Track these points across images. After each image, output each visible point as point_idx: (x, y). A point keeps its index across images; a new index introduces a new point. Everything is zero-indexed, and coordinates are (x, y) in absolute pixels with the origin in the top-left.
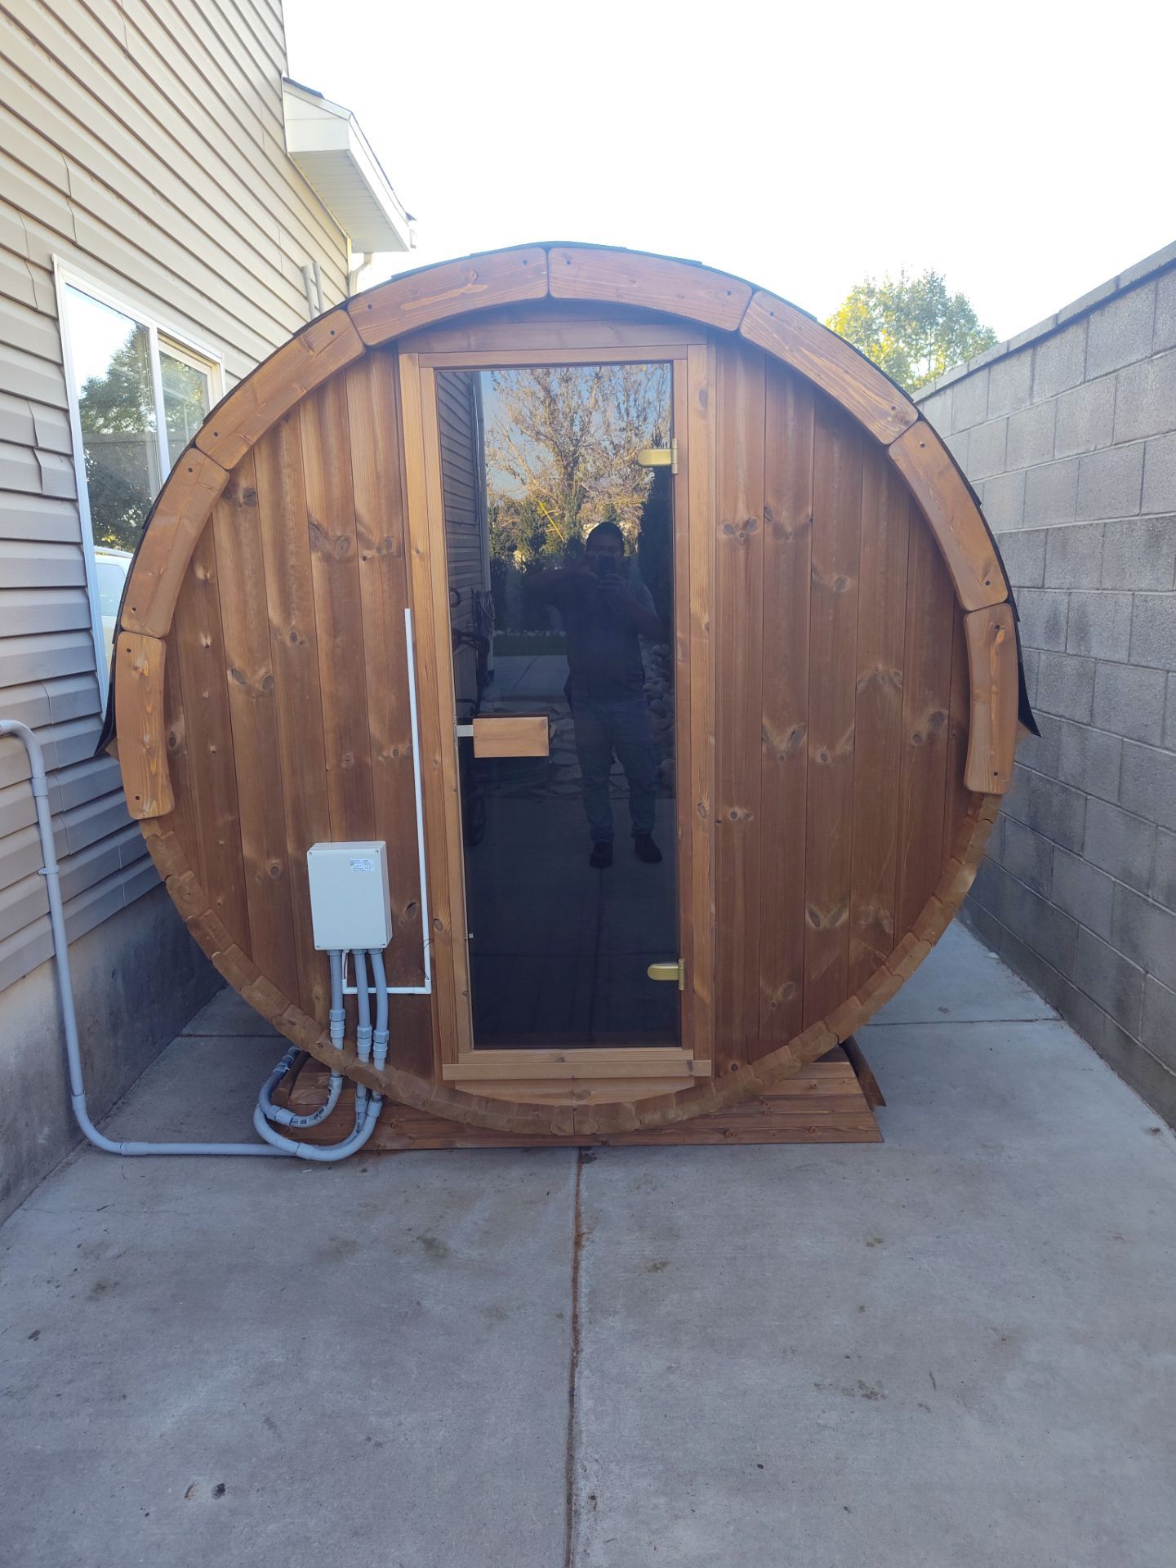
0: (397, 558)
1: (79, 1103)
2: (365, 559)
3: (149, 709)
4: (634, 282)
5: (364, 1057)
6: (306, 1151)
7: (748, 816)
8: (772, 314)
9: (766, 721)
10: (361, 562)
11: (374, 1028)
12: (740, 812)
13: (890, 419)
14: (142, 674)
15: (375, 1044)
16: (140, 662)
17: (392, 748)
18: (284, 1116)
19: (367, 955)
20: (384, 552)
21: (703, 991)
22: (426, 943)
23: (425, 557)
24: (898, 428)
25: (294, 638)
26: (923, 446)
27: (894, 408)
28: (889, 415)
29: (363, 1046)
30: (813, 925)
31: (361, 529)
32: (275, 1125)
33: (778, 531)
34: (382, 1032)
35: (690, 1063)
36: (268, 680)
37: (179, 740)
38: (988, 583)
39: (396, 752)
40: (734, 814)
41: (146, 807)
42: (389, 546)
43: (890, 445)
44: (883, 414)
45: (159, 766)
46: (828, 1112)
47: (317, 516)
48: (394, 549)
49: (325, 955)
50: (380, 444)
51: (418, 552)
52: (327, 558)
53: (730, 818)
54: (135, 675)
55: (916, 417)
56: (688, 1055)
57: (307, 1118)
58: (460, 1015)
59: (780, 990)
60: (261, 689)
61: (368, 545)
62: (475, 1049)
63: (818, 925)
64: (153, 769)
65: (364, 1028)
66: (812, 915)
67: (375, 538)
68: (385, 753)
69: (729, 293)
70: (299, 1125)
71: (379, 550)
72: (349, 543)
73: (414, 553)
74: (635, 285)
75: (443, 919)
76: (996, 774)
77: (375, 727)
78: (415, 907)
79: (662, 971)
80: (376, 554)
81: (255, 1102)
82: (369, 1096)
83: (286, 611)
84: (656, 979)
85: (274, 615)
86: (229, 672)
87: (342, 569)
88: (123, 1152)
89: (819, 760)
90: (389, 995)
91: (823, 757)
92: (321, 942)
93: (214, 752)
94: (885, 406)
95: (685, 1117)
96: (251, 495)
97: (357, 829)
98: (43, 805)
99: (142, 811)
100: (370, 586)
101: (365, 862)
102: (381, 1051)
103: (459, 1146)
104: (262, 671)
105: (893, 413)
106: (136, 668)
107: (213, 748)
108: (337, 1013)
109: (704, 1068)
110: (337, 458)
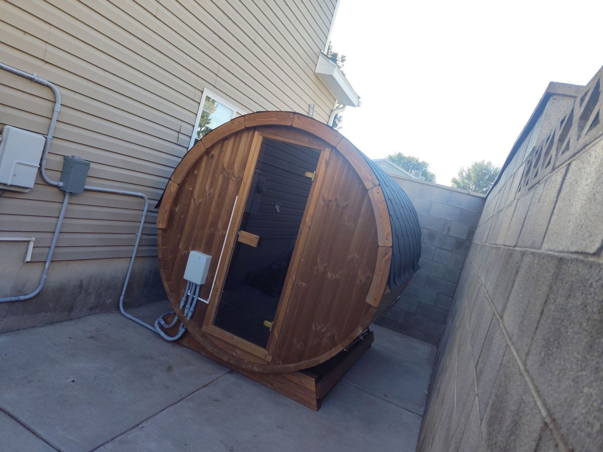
1: (122, 298)
2: (232, 180)
3: (169, 201)
4: (313, 127)
6: (162, 334)
7: (305, 286)
8: (346, 145)
9: (318, 260)
11: (190, 307)
14: (171, 192)
16: (172, 189)
17: (222, 232)
18: (163, 322)
19: (196, 286)
21: (276, 334)
22: (212, 289)
23: (245, 184)
24: (372, 186)
25: (209, 195)
26: (378, 193)
27: (372, 180)
29: (186, 311)
30: (314, 328)
31: (234, 172)
32: (159, 323)
33: (338, 206)
34: (192, 309)
35: (266, 355)
36: (200, 204)
37: (176, 212)
38: (387, 239)
41: (160, 225)
43: (369, 190)
44: (369, 181)
45: (166, 216)
46: (303, 393)
47: (225, 166)
48: (239, 179)
49: (186, 281)
50: (245, 152)
53: (300, 285)
55: (378, 184)
56: (267, 353)
57: (167, 325)
58: (212, 313)
59: (299, 345)
61: (234, 176)
66: (315, 325)
69: (336, 136)
70: (164, 326)
71: (236, 179)
72: (230, 175)
73: (243, 182)
75: (217, 283)
76: (375, 300)
77: (220, 225)
78: (213, 278)
79: (268, 324)
82: (183, 327)
83: (211, 187)
84: (265, 325)
85: (207, 187)
86: (192, 199)
87: (226, 181)
88: (126, 316)
89: (330, 277)
90: (198, 300)
93: (182, 218)
94: (370, 178)
95: (258, 371)
96: (213, 156)
97: (206, 251)
98: (143, 218)
100: (231, 187)
101: (203, 259)
102: (190, 314)
103: (202, 353)
104: (200, 200)
108: (184, 299)
109: (269, 358)
110: (234, 152)
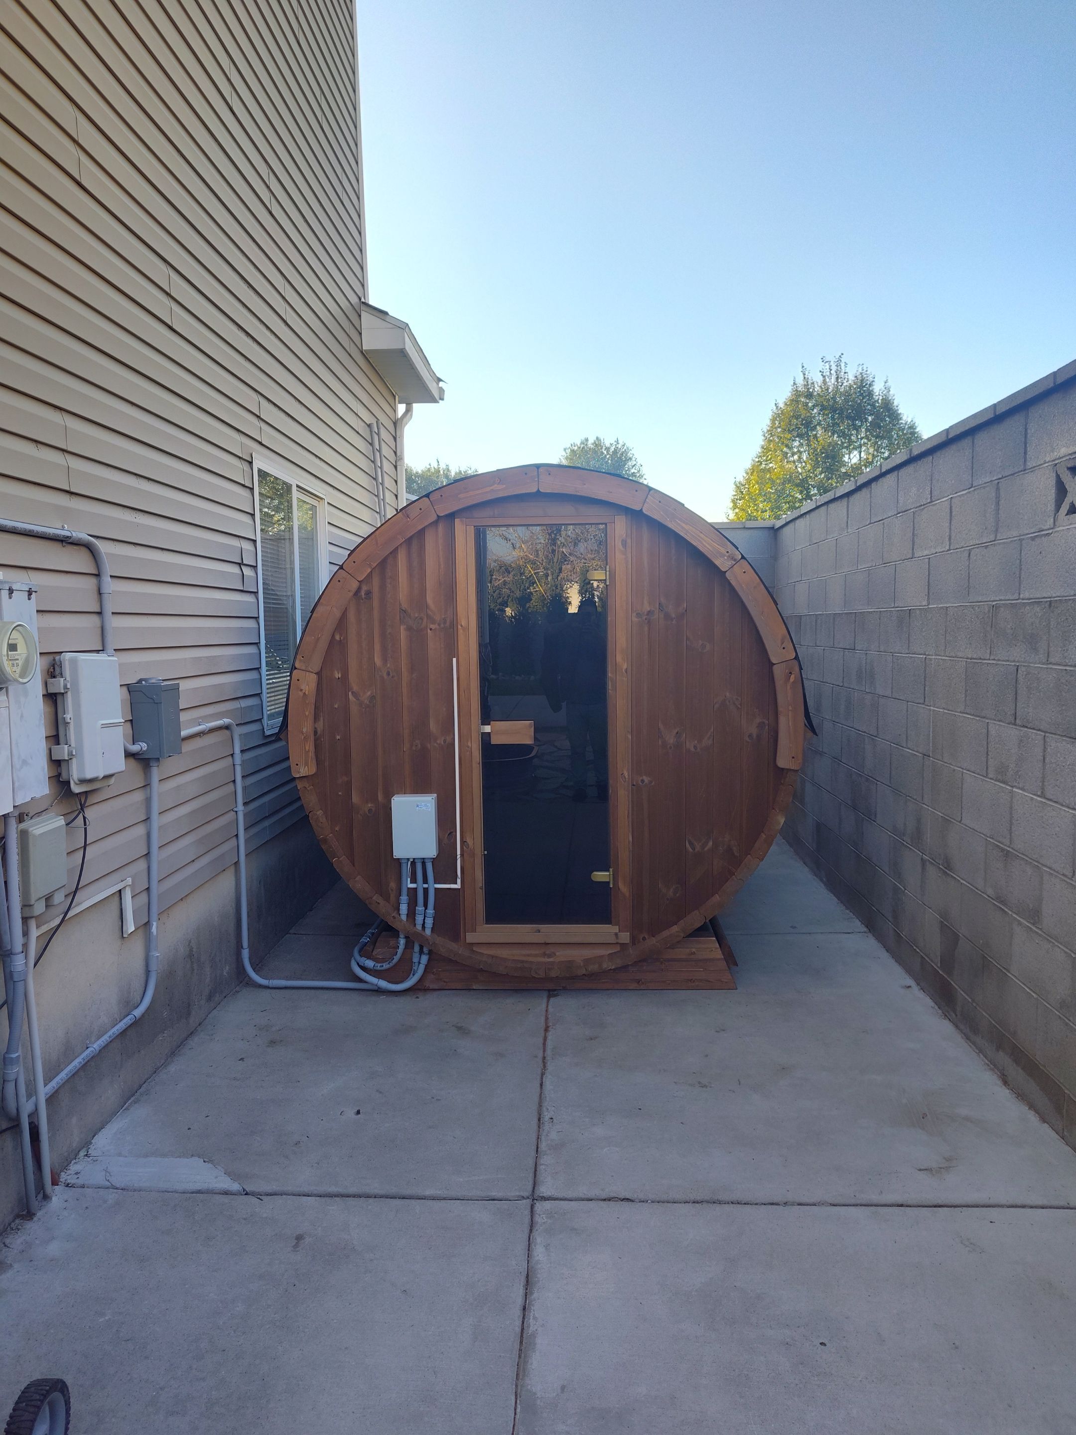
0: (450, 631)
1: (245, 953)
2: (431, 629)
3: (307, 713)
4: (585, 484)
5: (419, 927)
6: (383, 984)
7: (650, 782)
8: (660, 502)
9: (661, 726)
10: (429, 630)
11: (426, 908)
12: (646, 779)
13: (726, 558)
14: (305, 693)
15: (426, 919)
16: (305, 687)
17: (443, 739)
18: (370, 964)
19: (423, 861)
20: (442, 626)
21: (624, 888)
22: (459, 856)
23: (466, 629)
24: (731, 563)
25: (388, 674)
26: (744, 572)
27: (728, 552)
28: (725, 556)
29: (419, 919)
30: (691, 850)
31: (429, 612)
32: (363, 968)
33: (667, 617)
34: (431, 911)
35: (616, 934)
36: (373, 698)
37: (319, 733)
38: (784, 648)
39: (445, 741)
40: (643, 781)
41: (301, 770)
42: (445, 623)
43: (726, 571)
44: (722, 556)
45: (310, 746)
46: (702, 970)
47: (405, 606)
48: (448, 624)
49: (398, 860)
50: (442, 566)
51: (462, 626)
52: (409, 629)
53: (641, 784)
54: (301, 694)
55: (740, 557)
56: (616, 929)
57: (384, 964)
58: (478, 903)
59: (672, 890)
60: (368, 703)
61: (433, 622)
62: (485, 924)
63: (694, 849)
64: (307, 748)
65: (420, 908)
66: (691, 844)
67: (437, 618)
68: (438, 742)
69: (636, 491)
70: (379, 968)
71: (439, 625)
72: (422, 620)
73: (459, 627)
74: (585, 486)
75: (469, 841)
76: (793, 758)
77: (433, 726)
78: (452, 834)
79: (600, 876)
80: (438, 627)
81: (351, 955)
82: (421, 952)
83: (385, 660)
84: (596, 880)
85: (378, 661)
86: (350, 693)
87: (418, 636)
88: (270, 986)
89: (692, 749)
90: (436, 889)
91: (695, 747)
92: (397, 854)
93: (339, 739)
94: (723, 550)
95: (613, 967)
96: (369, 593)
97: (420, 788)
98: (238, 769)
99: (299, 772)
100: (434, 646)
101: (426, 805)
102: (429, 922)
103: (474, 988)
104: (369, 693)
105: (727, 554)
106: (301, 690)
107: (338, 737)
108: (404, 898)
109: (625, 937)
110: (418, 572)
